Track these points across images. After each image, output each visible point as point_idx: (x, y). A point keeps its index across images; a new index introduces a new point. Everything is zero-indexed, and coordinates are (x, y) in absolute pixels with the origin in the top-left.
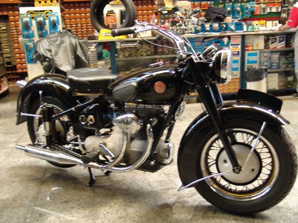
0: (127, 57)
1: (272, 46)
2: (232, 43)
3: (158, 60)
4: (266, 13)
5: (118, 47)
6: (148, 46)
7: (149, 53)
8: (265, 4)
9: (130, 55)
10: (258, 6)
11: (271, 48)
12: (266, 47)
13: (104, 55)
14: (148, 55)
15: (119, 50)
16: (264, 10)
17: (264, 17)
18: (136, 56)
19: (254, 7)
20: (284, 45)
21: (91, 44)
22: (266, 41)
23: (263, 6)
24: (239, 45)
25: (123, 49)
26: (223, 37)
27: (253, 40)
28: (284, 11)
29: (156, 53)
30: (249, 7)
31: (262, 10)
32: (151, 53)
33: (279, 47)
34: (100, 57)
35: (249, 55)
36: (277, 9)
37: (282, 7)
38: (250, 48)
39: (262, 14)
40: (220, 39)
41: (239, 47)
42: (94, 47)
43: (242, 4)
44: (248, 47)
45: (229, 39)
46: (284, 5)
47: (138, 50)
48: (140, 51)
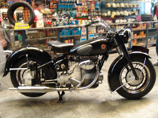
0: (31, 39)
1: (99, 31)
2: (82, 30)
3: (48, 40)
4: (81, 16)
5: (27, 33)
6: (42, 32)
7: (43, 36)
8: (80, 11)
9: (33, 38)
10: (78, 12)
11: (99, 32)
12: (97, 32)
13: (19, 38)
14: (42, 37)
15: (27, 35)
16: (80, 14)
17: (81, 18)
18: (37, 38)
19: (76, 13)
20: (104, 31)
21: (12, 32)
22: (97, 29)
23: (80, 12)
24: (85, 31)
25: (29, 34)
26: (78, 27)
27: (91, 28)
28: (89, 16)
29: (47, 36)
30: (74, 13)
31: (80, 15)
32: (44, 36)
33: (102, 32)
34: (16, 39)
35: (90, 36)
36: (86, 14)
37: (88, 14)
38: (90, 33)
39: (80, 16)
40: (77, 28)
41: (86, 32)
42: (13, 33)
43: (70, 11)
44: (89, 32)
45: (81, 28)
46: (89, 13)
47: (37, 34)
48: (38, 35)
